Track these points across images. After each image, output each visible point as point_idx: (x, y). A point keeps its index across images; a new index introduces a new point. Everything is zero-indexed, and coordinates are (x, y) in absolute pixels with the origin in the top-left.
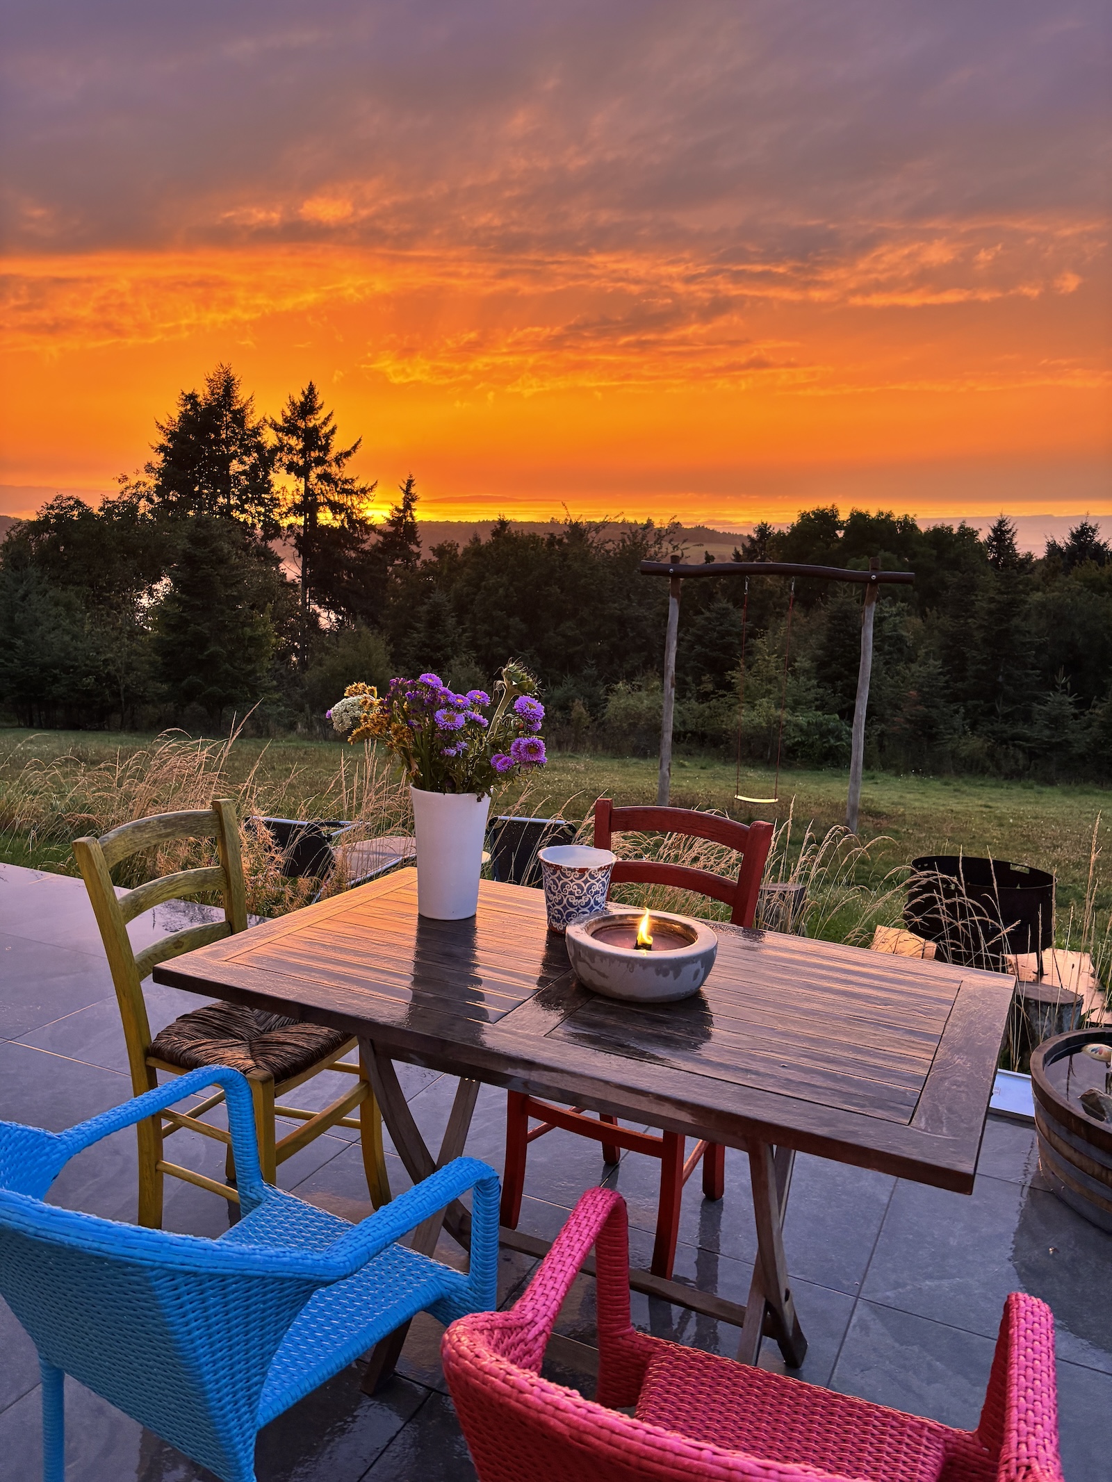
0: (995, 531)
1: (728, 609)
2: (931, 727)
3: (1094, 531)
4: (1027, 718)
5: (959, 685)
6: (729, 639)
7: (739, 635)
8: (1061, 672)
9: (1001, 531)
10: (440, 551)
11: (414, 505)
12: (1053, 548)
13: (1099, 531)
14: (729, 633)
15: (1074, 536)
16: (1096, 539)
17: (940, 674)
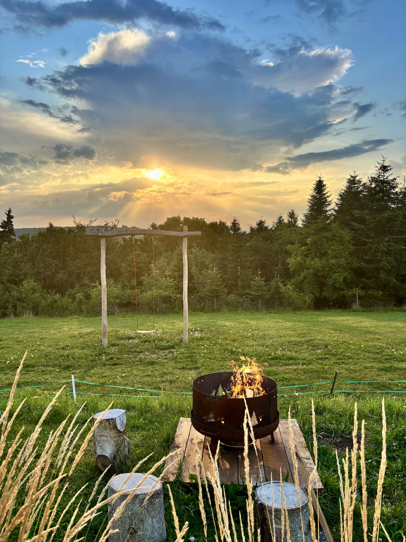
0: (233, 224)
1: (140, 254)
2: (216, 293)
3: (264, 223)
4: (249, 287)
5: (225, 276)
6: (140, 265)
7: (144, 263)
8: (259, 270)
9: (234, 223)
10: (22, 237)
11: (12, 220)
12: (252, 229)
13: (266, 223)
14: (140, 263)
15: (258, 225)
16: (265, 225)
17: (218, 273)
